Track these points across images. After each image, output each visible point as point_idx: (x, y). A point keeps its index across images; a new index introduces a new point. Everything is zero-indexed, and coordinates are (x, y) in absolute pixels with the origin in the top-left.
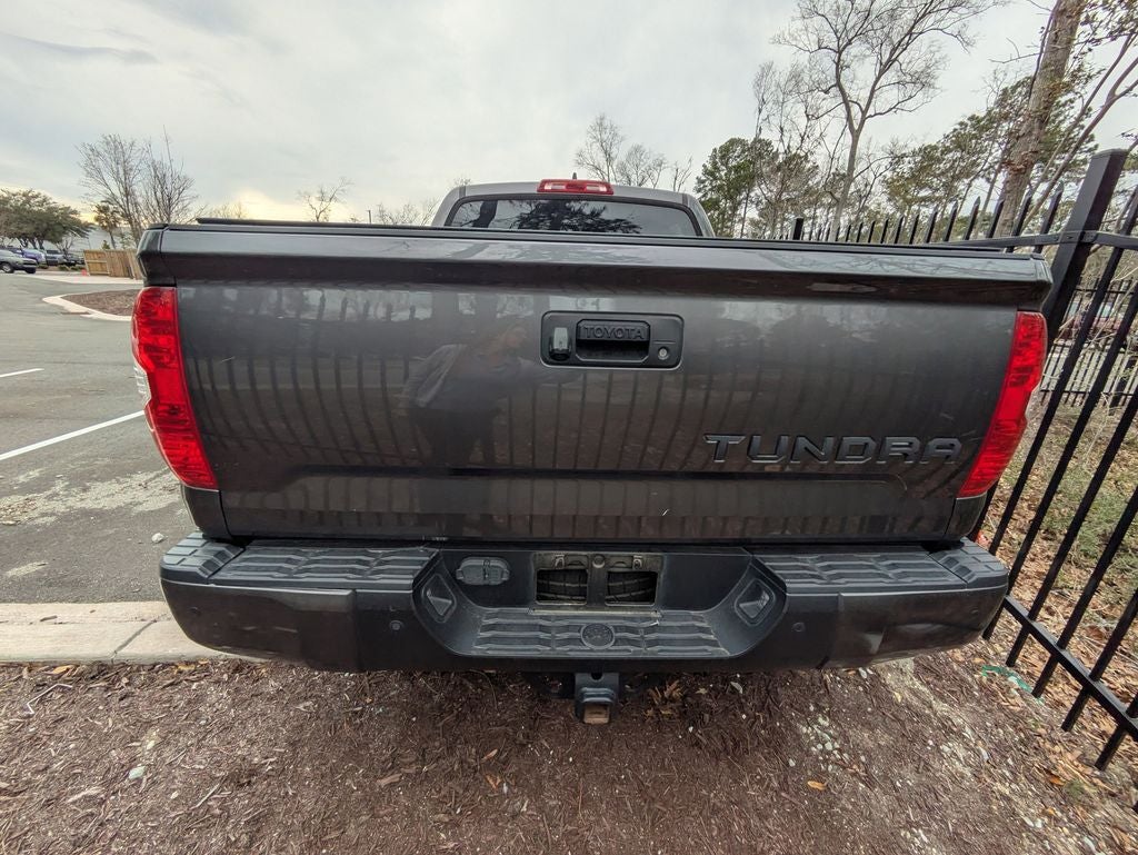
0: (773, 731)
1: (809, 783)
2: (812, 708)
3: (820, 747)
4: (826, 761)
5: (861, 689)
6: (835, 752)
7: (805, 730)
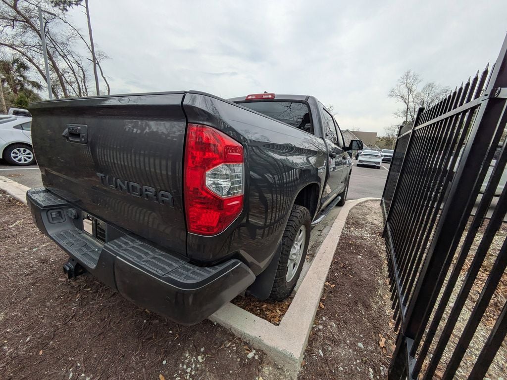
0: (175, 346)
1: (160, 376)
2: (202, 350)
3: (185, 367)
4: (180, 375)
5: (239, 360)
6: (189, 374)
7: (187, 355)
